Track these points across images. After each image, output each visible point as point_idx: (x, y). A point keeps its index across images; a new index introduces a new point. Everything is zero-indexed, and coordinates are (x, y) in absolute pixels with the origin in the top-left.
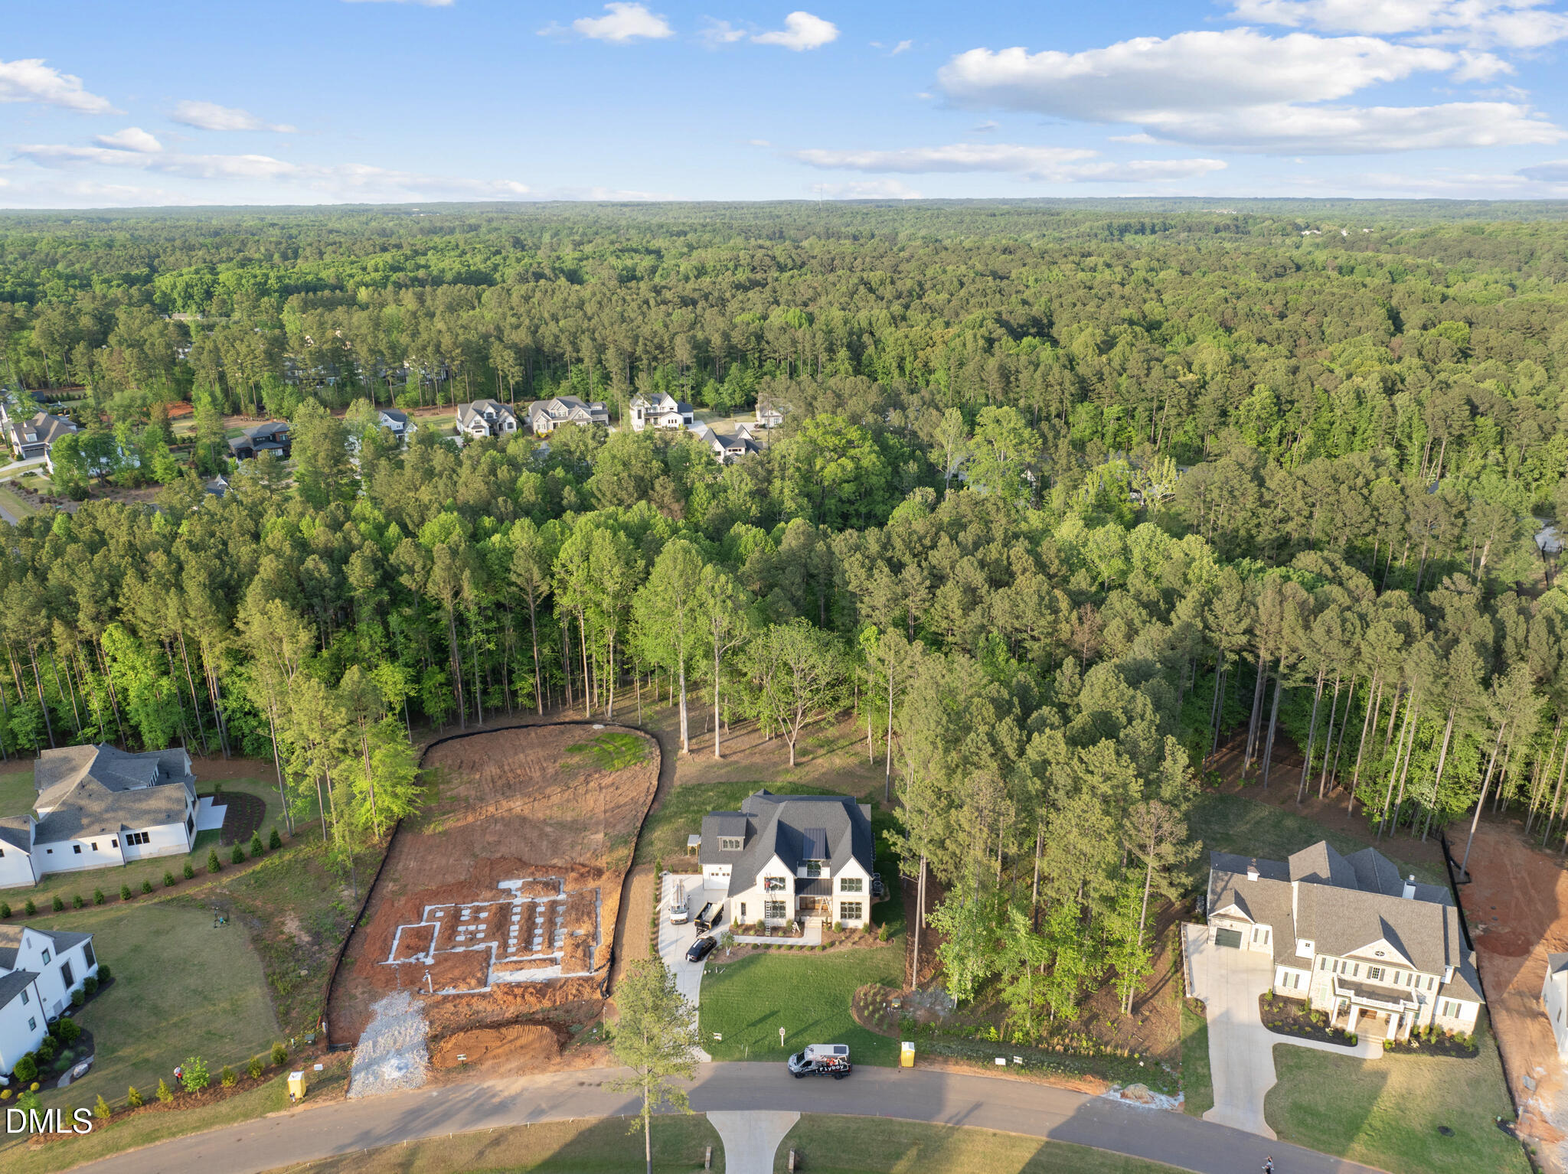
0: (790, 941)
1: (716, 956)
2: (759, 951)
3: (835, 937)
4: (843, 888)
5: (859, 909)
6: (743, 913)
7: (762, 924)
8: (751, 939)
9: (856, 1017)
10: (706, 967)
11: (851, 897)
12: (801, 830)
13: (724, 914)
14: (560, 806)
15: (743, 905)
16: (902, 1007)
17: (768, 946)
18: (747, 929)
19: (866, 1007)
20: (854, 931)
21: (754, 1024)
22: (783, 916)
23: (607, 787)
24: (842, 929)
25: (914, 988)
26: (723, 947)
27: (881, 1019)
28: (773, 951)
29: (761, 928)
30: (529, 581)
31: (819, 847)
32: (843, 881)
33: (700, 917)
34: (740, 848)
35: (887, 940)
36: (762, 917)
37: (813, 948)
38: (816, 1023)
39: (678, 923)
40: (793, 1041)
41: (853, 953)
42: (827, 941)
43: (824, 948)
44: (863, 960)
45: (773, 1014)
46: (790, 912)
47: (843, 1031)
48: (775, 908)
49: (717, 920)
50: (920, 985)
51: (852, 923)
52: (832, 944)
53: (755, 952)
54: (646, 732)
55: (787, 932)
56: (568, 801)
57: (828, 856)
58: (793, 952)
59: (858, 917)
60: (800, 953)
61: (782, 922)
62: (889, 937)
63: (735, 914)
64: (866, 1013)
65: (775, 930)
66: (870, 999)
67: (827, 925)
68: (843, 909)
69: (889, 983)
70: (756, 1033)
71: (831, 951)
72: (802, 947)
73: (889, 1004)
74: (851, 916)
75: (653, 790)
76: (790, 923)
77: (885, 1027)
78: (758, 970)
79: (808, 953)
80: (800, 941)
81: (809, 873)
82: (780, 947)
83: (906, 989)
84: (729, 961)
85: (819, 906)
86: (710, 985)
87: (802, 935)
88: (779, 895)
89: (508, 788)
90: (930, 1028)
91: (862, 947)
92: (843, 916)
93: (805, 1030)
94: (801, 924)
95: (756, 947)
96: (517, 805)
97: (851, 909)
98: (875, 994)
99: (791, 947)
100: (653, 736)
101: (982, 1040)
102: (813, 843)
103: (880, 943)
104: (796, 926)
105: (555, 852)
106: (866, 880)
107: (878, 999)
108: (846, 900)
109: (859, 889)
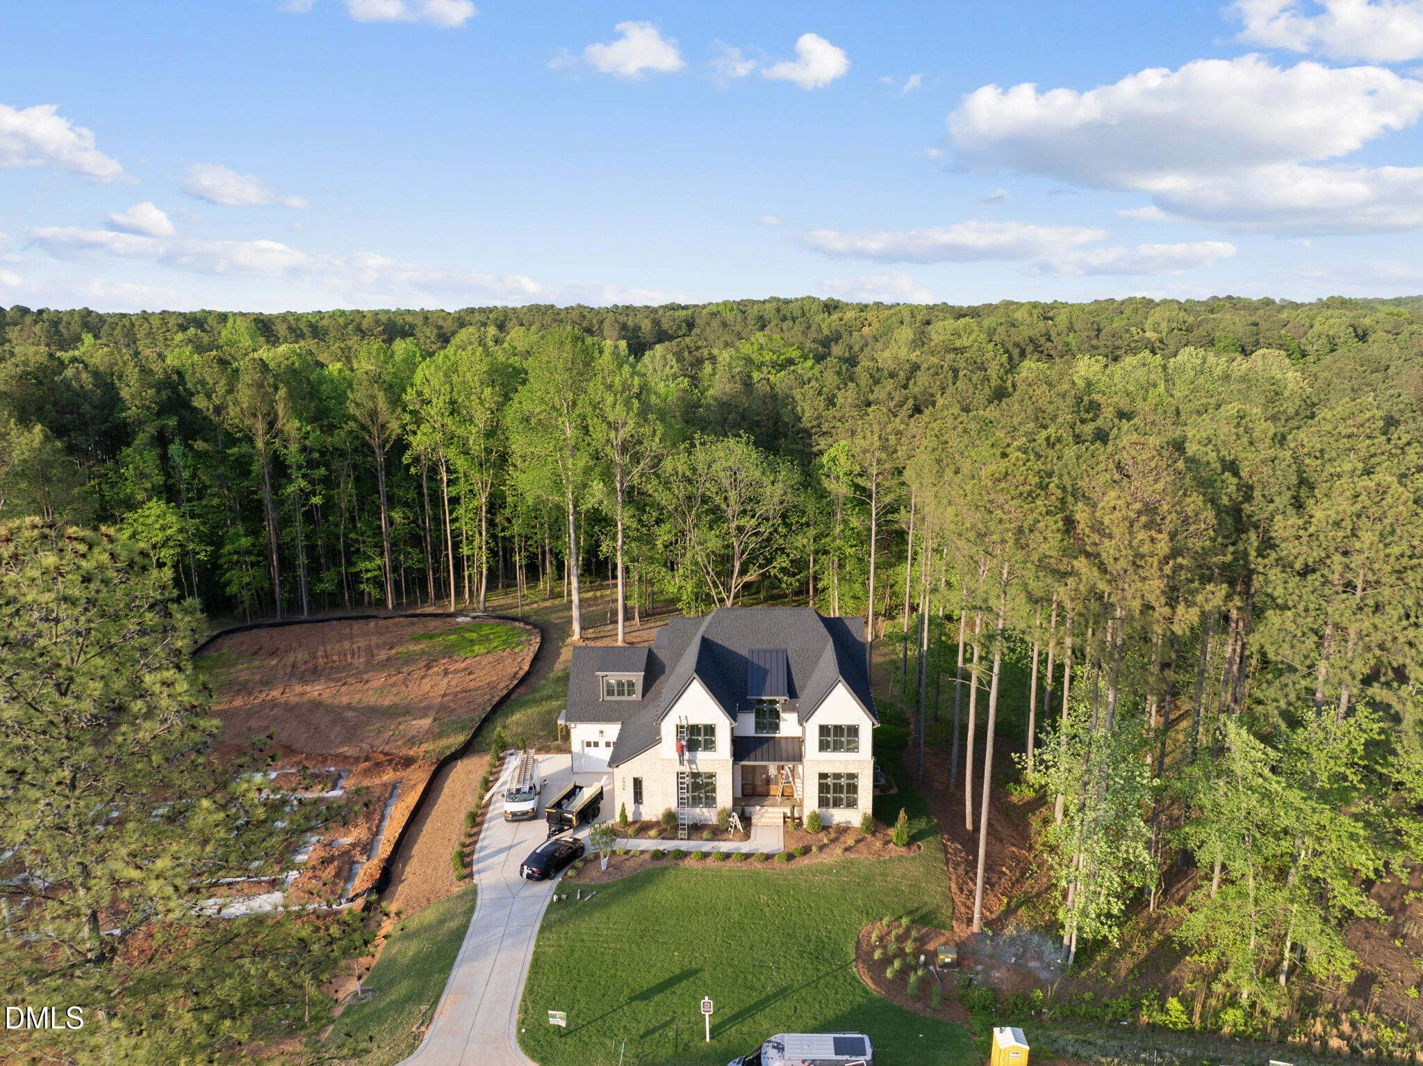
0: (725, 847)
1: (580, 872)
2: (664, 863)
3: (808, 840)
4: (823, 746)
5: (853, 789)
6: (638, 796)
7: (670, 817)
8: (649, 844)
9: (870, 984)
10: (559, 890)
11: (837, 762)
12: (743, 652)
13: (602, 804)
14: (382, 689)
15: (638, 783)
16: (957, 963)
17: (682, 855)
18: (642, 828)
19: (887, 961)
20: (844, 830)
21: (645, 996)
22: (710, 801)
23: (456, 672)
24: (821, 825)
25: (976, 927)
26: (597, 857)
27: (924, 983)
28: (689, 863)
29: (670, 825)
30: (373, 414)
31: (776, 677)
32: (824, 730)
33: (558, 805)
34: (637, 696)
35: (908, 845)
36: (673, 804)
37: (768, 857)
38: (781, 993)
39: (517, 818)
40: (733, 1031)
41: (847, 866)
42: (794, 846)
43: (790, 857)
44: (868, 878)
45: (687, 974)
46: (725, 796)
47: (845, 1008)
48: (696, 787)
49: (590, 812)
50: (988, 923)
51: (839, 816)
52: (806, 851)
53: (657, 864)
54: (527, 623)
55: (717, 832)
56: (393, 685)
57: (792, 693)
58: (729, 864)
59: (852, 804)
60: (744, 867)
61: (709, 815)
62: (912, 840)
63: (622, 798)
64: (889, 973)
65: (696, 829)
66: (892, 947)
67: (793, 823)
68: (823, 788)
69: (925, 920)
70: (649, 1013)
71: (805, 862)
72: (747, 856)
73: (931, 956)
74: (837, 803)
75: (522, 673)
76: (725, 815)
77: (935, 1001)
78: (660, 894)
79: (759, 866)
80: (745, 847)
81: (759, 726)
82: (705, 855)
83: (961, 931)
84: (605, 881)
85: (776, 790)
86: (560, 921)
87: (747, 836)
88: (705, 761)
89: (314, 673)
90: (1031, 1004)
91: (863, 857)
92: (823, 802)
93: (760, 1005)
94: (746, 820)
95: (659, 855)
96: (316, 690)
97: (838, 788)
98: (901, 939)
99: (727, 856)
100: (535, 626)
101: (1153, 1027)
102: (763, 673)
103: (896, 850)
104: (735, 820)
105: (349, 738)
106: (866, 726)
107: (909, 947)
108: (829, 770)
109: (853, 747)
